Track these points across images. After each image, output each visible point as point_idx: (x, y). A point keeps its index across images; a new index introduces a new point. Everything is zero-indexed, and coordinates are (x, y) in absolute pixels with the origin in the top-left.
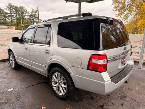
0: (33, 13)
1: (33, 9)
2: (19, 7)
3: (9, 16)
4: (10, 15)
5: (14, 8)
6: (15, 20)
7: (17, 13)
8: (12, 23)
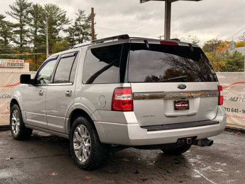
0: (82, 23)
1: (81, 12)
2: (43, 7)
3: (17, 32)
4: (18, 29)
5: (30, 12)
6: (30, 42)
7: (38, 23)
8: (21, 52)
